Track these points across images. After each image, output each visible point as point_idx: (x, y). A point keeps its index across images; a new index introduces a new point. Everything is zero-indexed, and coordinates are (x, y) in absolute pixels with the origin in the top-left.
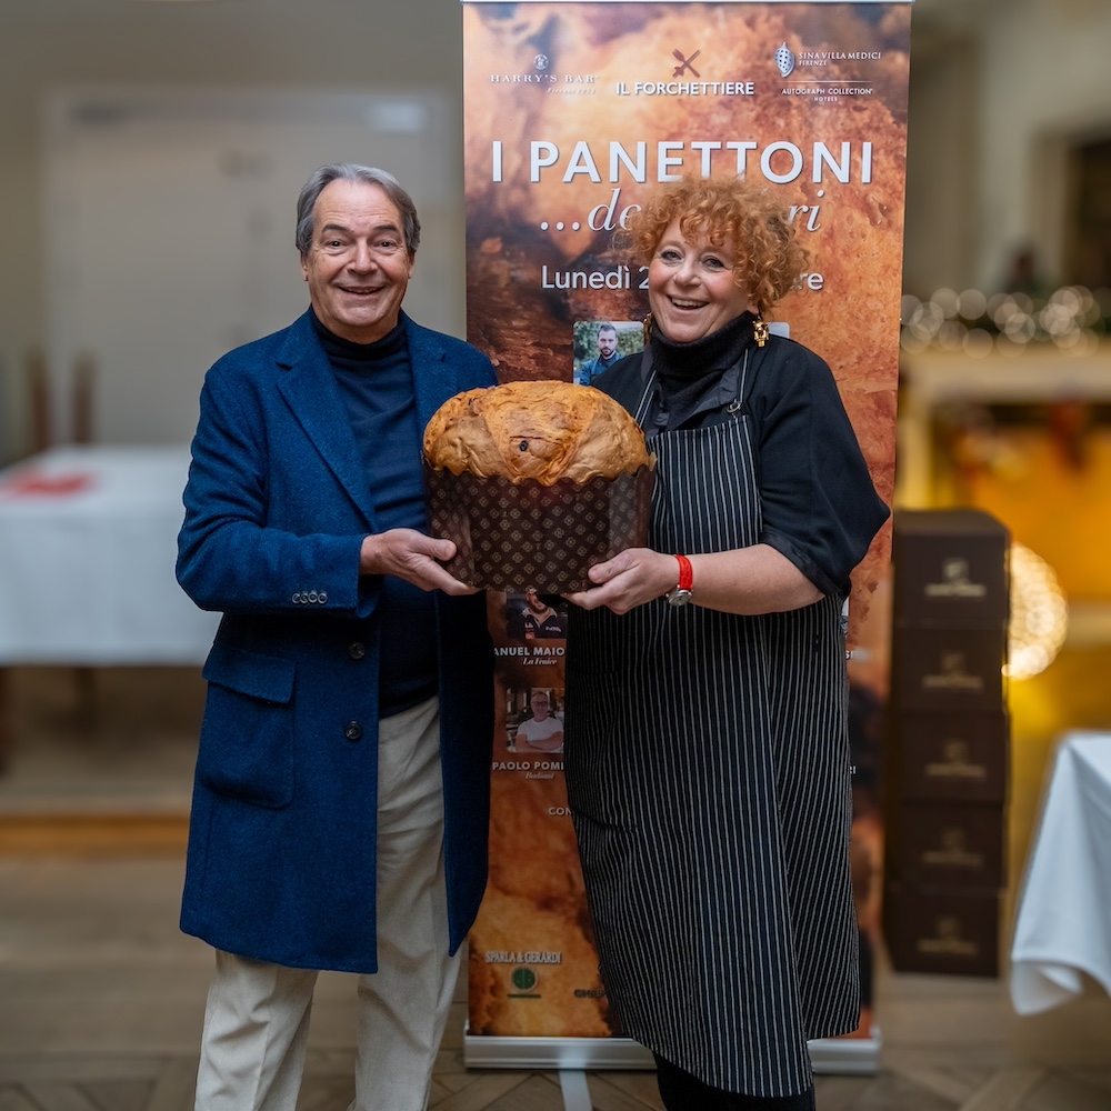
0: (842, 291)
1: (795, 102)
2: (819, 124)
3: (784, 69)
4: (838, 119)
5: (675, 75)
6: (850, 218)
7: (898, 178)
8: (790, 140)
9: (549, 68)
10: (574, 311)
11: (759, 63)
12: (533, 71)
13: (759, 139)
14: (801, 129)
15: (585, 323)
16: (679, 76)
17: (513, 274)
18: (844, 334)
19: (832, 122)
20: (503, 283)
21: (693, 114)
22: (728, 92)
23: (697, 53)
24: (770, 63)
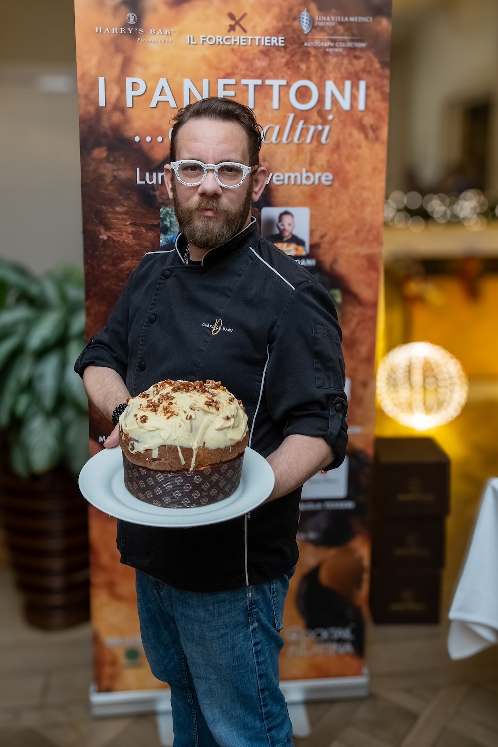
0: (345, 185)
1: (313, 52)
2: (329, 67)
3: (305, 28)
4: (342, 64)
5: (229, 31)
6: (350, 135)
7: (383, 106)
8: (309, 79)
9: (138, 24)
10: (160, 201)
11: (288, 23)
12: (126, 25)
13: (288, 78)
14: (317, 72)
15: (168, 209)
16: (232, 32)
17: (115, 173)
18: (346, 215)
19: (338, 67)
20: (108, 180)
21: (242, 59)
22: (266, 44)
23: (245, 15)
24: (296, 24)
